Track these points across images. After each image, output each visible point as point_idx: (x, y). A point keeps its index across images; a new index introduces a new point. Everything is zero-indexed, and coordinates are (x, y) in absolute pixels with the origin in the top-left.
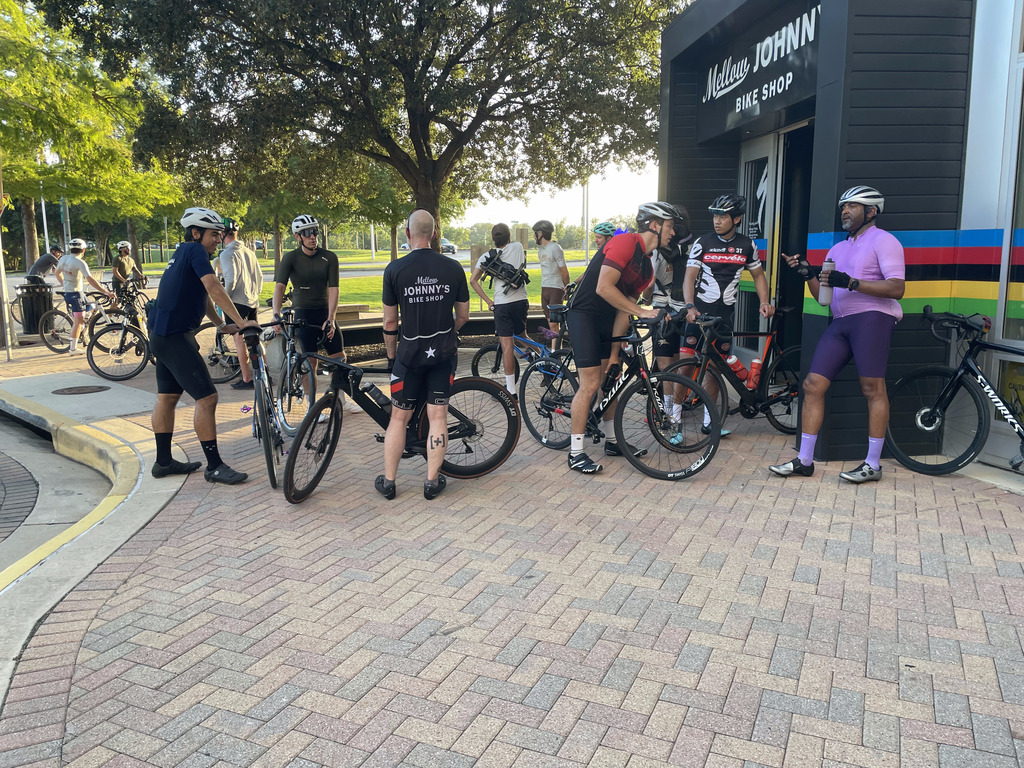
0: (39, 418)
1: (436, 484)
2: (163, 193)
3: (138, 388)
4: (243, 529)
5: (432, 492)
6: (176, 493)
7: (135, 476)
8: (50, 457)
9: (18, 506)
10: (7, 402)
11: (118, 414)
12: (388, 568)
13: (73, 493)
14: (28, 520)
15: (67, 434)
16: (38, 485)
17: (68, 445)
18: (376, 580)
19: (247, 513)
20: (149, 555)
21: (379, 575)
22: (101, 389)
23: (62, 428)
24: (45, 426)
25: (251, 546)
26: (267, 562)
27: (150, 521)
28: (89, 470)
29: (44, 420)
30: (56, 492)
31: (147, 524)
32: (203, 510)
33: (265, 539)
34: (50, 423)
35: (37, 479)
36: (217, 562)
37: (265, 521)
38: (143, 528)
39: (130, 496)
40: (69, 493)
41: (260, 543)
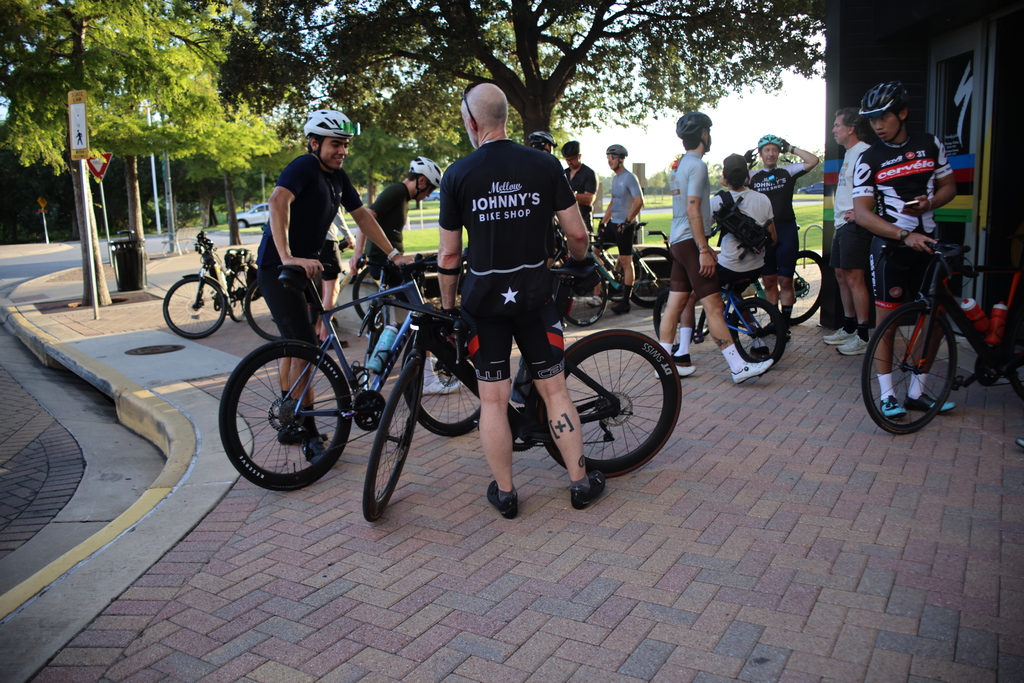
0: (104, 382)
1: (586, 485)
2: (258, 144)
3: (214, 347)
4: (309, 551)
5: (582, 499)
6: (231, 488)
7: (186, 461)
8: (110, 428)
9: (56, 494)
10: (78, 364)
11: (186, 377)
12: (524, 634)
13: (121, 477)
14: (61, 515)
15: (128, 402)
16: (84, 466)
17: (130, 414)
18: (507, 658)
19: (317, 523)
20: (180, 587)
21: (510, 648)
22: (176, 348)
23: (124, 395)
24: (109, 391)
25: (318, 581)
26: (340, 612)
27: (191, 530)
28: (148, 445)
29: (108, 385)
30: (103, 475)
31: (187, 534)
32: (260, 515)
33: (339, 569)
34: (114, 388)
35: (86, 458)
36: (270, 607)
37: (340, 538)
38: (181, 540)
39: (176, 488)
40: (116, 477)
41: (332, 576)
